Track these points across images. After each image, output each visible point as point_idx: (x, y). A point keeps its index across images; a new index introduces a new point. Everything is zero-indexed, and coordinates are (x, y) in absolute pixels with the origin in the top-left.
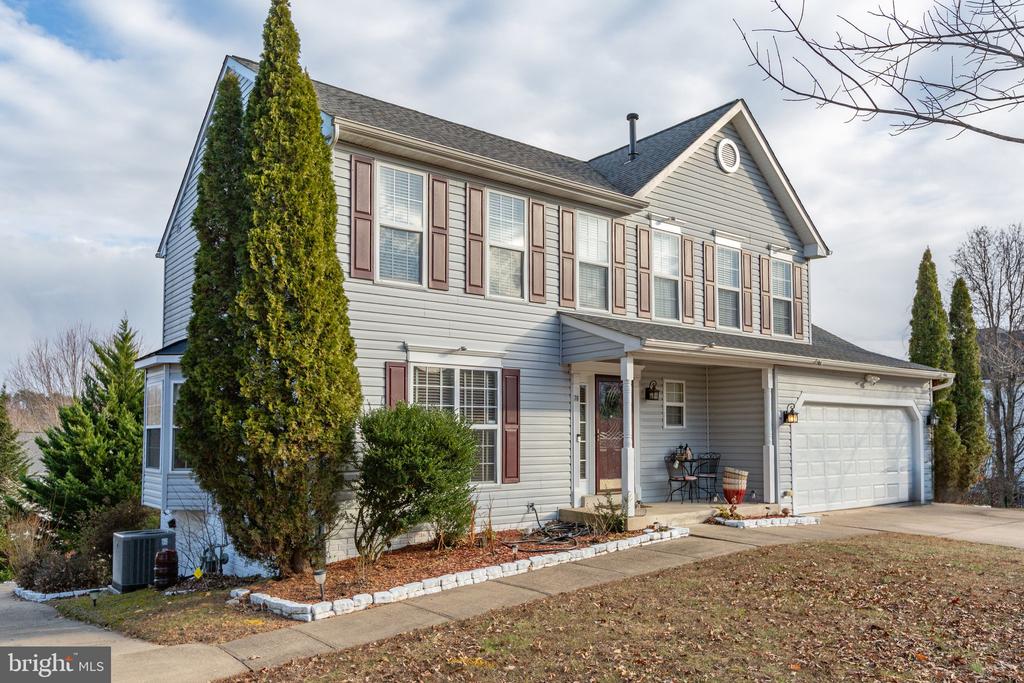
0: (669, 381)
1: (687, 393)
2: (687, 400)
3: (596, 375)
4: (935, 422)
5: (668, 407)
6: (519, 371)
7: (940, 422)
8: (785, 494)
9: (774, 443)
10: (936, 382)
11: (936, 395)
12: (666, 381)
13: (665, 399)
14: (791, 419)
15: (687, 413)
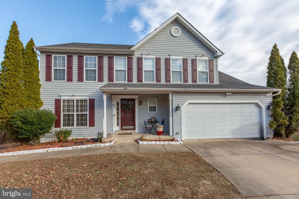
0: (149, 99)
1: (157, 102)
2: (157, 104)
3: (121, 99)
4: (271, 108)
5: (149, 106)
6: (94, 99)
7: (274, 108)
8: (177, 133)
9: (172, 117)
10: (274, 93)
11: (274, 98)
12: (148, 99)
13: (148, 104)
14: (178, 109)
15: (158, 108)
